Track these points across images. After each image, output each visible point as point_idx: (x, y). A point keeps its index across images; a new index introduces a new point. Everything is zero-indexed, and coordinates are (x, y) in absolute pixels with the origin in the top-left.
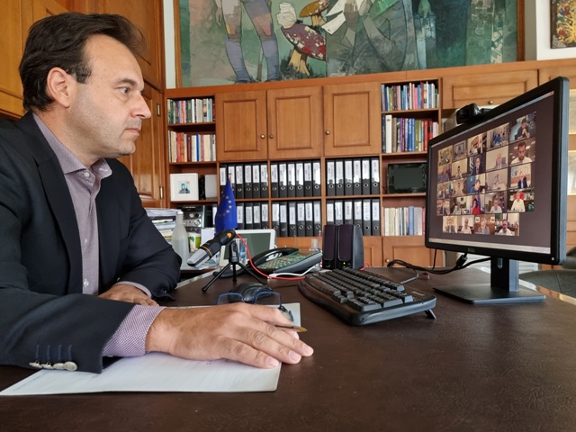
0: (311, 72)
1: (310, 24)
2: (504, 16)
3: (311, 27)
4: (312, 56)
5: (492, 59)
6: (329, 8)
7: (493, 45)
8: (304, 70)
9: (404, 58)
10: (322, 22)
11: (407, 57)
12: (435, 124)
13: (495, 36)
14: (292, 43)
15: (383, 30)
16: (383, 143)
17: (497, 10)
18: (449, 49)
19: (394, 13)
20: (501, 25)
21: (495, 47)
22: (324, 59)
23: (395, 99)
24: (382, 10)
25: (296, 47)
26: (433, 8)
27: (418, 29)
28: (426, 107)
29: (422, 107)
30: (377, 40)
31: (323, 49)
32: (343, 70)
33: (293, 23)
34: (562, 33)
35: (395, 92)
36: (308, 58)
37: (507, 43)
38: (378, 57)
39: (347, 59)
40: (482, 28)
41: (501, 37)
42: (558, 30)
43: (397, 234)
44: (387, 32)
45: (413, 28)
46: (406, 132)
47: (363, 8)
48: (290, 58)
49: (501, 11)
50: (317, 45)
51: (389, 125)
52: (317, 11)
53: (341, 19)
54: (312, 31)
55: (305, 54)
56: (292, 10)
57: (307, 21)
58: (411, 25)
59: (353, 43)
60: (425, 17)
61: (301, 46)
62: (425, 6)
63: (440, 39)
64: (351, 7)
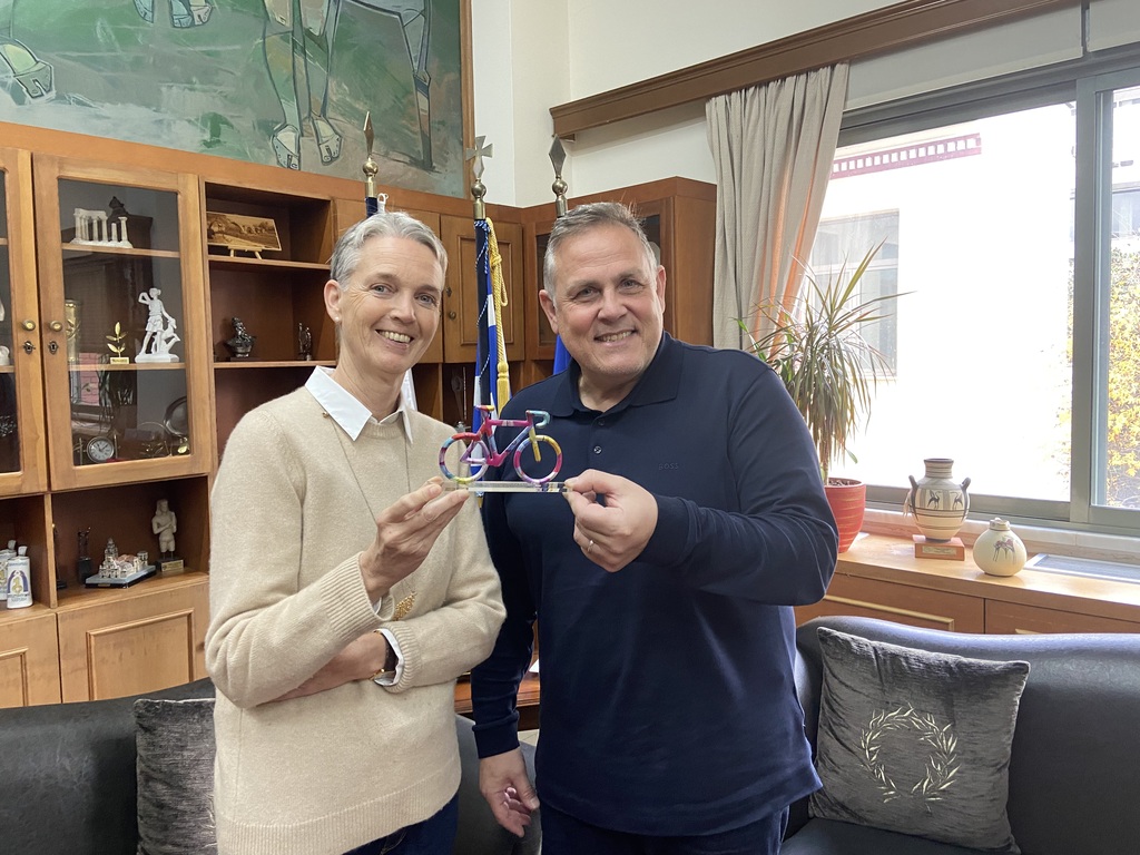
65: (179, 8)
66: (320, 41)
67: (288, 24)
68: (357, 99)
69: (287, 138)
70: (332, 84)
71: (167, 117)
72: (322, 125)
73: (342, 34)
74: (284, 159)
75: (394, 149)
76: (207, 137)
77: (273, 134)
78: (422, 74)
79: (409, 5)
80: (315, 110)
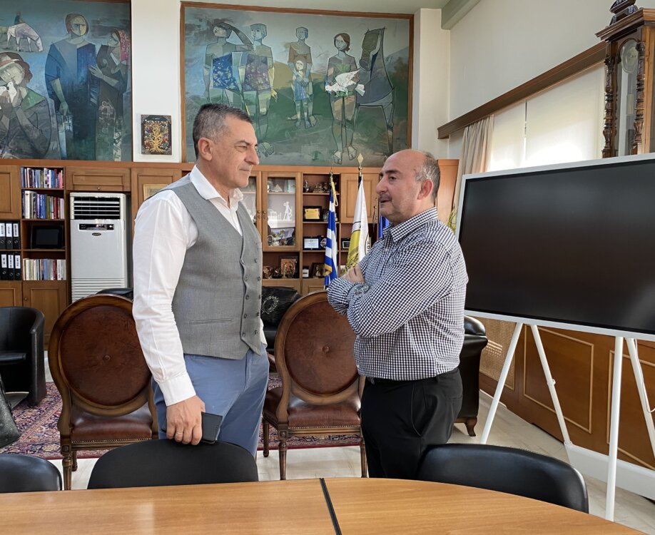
2: (122, 121)
5: (114, 152)
7: (115, 142)
9: (49, 144)
11: (52, 143)
12: (61, 199)
15: (32, 120)
16: (23, 211)
17: (117, 117)
18: (83, 141)
19: (40, 109)
20: (120, 128)
21: (116, 144)
24: (31, 106)
26: (70, 108)
27: (59, 123)
30: (27, 127)
34: (148, 144)
38: (29, 141)
39: (3, 140)
40: (107, 129)
41: (120, 137)
42: (145, 142)
43: (35, 279)
44: (35, 123)
45: (55, 122)
46: (38, 204)
47: (16, 102)
49: (120, 118)
51: (27, 199)
58: (54, 119)
59: (7, 127)
60: (65, 114)
62: (65, 106)
63: (77, 133)
64: (6, 99)
65: (307, 123)
66: (351, 122)
67: (340, 119)
68: (363, 137)
69: (338, 154)
70: (355, 135)
71: (303, 154)
72: (351, 149)
73: (359, 118)
74: (336, 161)
75: (377, 151)
76: (314, 157)
77: (333, 154)
78: (391, 124)
79: (386, 101)
80: (348, 144)
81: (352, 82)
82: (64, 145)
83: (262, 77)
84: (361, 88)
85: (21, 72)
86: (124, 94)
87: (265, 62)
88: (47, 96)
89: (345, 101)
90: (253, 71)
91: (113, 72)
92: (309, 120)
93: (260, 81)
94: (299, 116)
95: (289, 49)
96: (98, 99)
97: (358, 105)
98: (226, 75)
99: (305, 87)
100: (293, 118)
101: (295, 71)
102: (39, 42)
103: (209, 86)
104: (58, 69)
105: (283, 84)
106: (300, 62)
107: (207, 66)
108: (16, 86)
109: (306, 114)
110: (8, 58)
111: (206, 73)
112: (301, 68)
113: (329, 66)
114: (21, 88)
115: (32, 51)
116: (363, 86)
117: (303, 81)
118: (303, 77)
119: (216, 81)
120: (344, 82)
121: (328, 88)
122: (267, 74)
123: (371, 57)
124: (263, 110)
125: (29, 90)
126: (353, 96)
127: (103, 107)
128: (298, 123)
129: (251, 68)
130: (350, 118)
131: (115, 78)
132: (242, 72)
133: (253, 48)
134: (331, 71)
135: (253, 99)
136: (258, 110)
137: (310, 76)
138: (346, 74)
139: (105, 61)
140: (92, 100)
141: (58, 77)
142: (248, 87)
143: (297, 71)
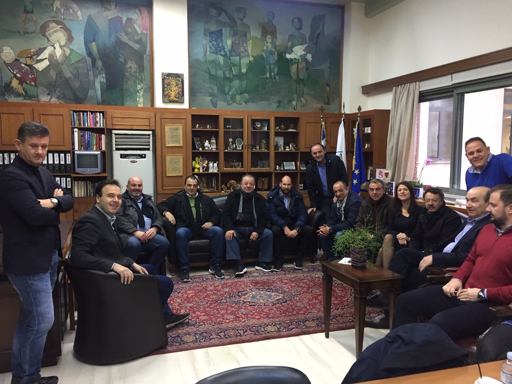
0: (26, 93)
1: (25, 63)
2: (143, 76)
3: (26, 65)
4: (27, 83)
5: (138, 99)
6: (38, 55)
8: (21, 91)
9: (88, 92)
10: (34, 63)
11: (90, 91)
12: (103, 135)
13: (139, 87)
14: (13, 73)
15: (74, 74)
16: (73, 144)
17: (140, 73)
18: (114, 91)
19: (80, 65)
20: (142, 81)
21: (139, 93)
22: (35, 86)
23: (79, 120)
24: (73, 62)
25: (15, 76)
26: (103, 65)
27: (95, 76)
28: (98, 126)
29: (96, 126)
30: (70, 78)
31: (34, 80)
32: (49, 94)
33: (13, 60)
34: (167, 95)
35: (79, 116)
36: (24, 84)
37: (145, 91)
39: (51, 89)
40: (132, 82)
41: (142, 88)
42: (165, 93)
43: (83, 196)
44: (77, 76)
45: (92, 75)
46: (86, 139)
47: (61, 59)
48: (11, 82)
49: (142, 74)
50: (31, 77)
51: (76, 134)
52: (30, 55)
53: (46, 63)
54: (26, 67)
55: (22, 81)
56: (12, 52)
57: (22, 60)
58: (91, 73)
59: (54, 78)
60: (99, 70)
61: (18, 75)
62: (99, 64)
63: (109, 84)
64: (53, 56)
65: (274, 80)
67: (296, 78)
68: (311, 91)
69: (294, 103)
70: (305, 89)
71: (270, 102)
72: (302, 99)
74: (293, 107)
76: (278, 105)
77: (291, 102)
78: (328, 82)
79: (325, 67)
80: (301, 96)
81: (303, 53)
82: (99, 93)
83: (243, 46)
84: (309, 57)
85: (65, 36)
86: (145, 56)
87: (246, 36)
88: (86, 55)
89: (299, 65)
90: (237, 42)
91: (136, 38)
92: (275, 79)
93: (242, 49)
94: (268, 75)
95: (261, 27)
96: (125, 58)
97: (307, 69)
98: (218, 44)
99: (272, 55)
100: (265, 77)
101: (266, 43)
102: (79, 13)
103: (206, 52)
104: (94, 35)
105: (257, 52)
106: (269, 36)
107: (205, 37)
108: (61, 46)
109: (273, 74)
110: (55, 25)
111: (204, 42)
112: (270, 41)
113: (289, 40)
114: (65, 49)
115: (73, 20)
116: (310, 55)
117: (271, 51)
118: (271, 47)
119: (211, 49)
120: (298, 52)
121: (288, 56)
122: (246, 44)
123: (316, 35)
124: (244, 70)
125: (72, 50)
126: (304, 62)
127: (129, 65)
128: (268, 80)
129: (235, 40)
130: (302, 77)
131: (138, 43)
132: (229, 42)
133: (237, 25)
134: (290, 44)
135: (237, 63)
136: (240, 70)
137: (275, 47)
138: (300, 47)
139: (130, 30)
140: (120, 59)
141: (94, 40)
142: (234, 54)
143: (267, 43)
